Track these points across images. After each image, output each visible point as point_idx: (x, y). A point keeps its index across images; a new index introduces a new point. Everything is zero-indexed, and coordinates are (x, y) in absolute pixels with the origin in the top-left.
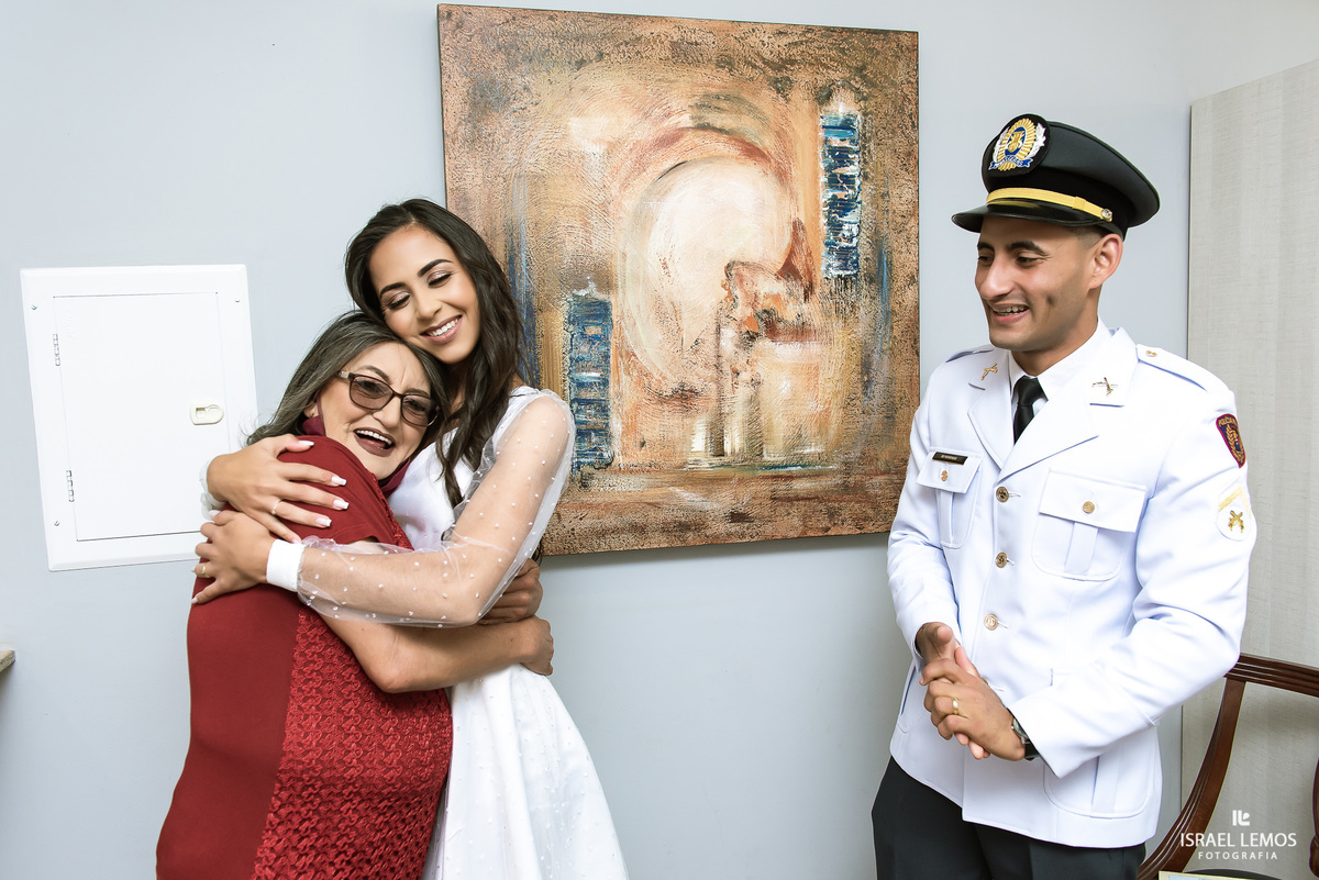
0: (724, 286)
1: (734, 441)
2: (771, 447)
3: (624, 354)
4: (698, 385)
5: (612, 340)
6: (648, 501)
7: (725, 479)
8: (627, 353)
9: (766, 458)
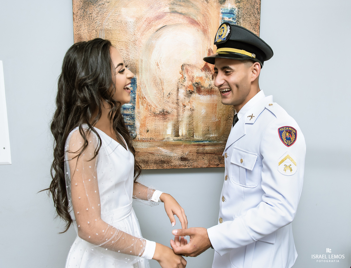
0: (181, 73)
1: (183, 131)
2: (197, 134)
3: (141, 98)
4: (169, 110)
5: (137, 92)
6: (149, 152)
7: (179, 145)
8: (142, 97)
9: (195, 138)
